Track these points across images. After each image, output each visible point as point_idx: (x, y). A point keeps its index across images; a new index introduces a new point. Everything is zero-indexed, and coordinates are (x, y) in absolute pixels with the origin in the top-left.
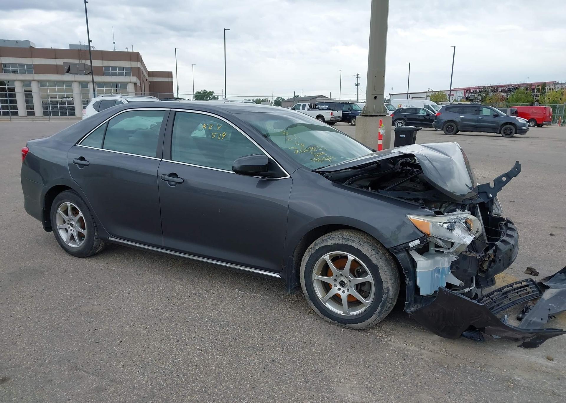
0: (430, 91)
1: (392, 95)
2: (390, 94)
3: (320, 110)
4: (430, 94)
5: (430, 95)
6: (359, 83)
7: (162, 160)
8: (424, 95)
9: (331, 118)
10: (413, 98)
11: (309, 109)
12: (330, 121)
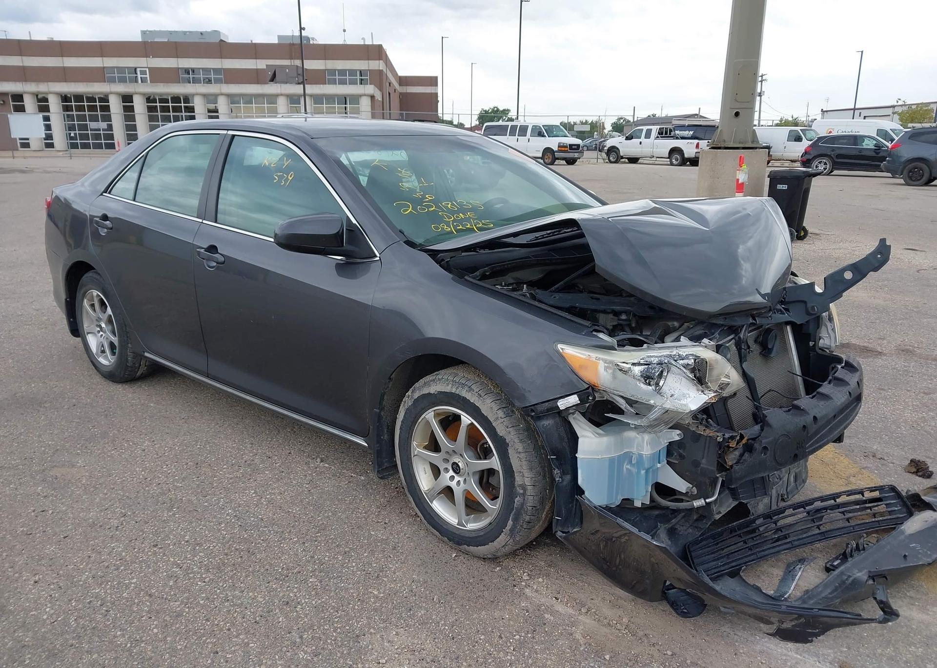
0: (900, 103)
1: (827, 111)
2: (822, 110)
3: (677, 138)
4: (899, 110)
5: (900, 112)
6: (764, 92)
7: (204, 222)
8: (889, 111)
9: (696, 153)
10: (866, 118)
11: (657, 137)
12: (694, 158)
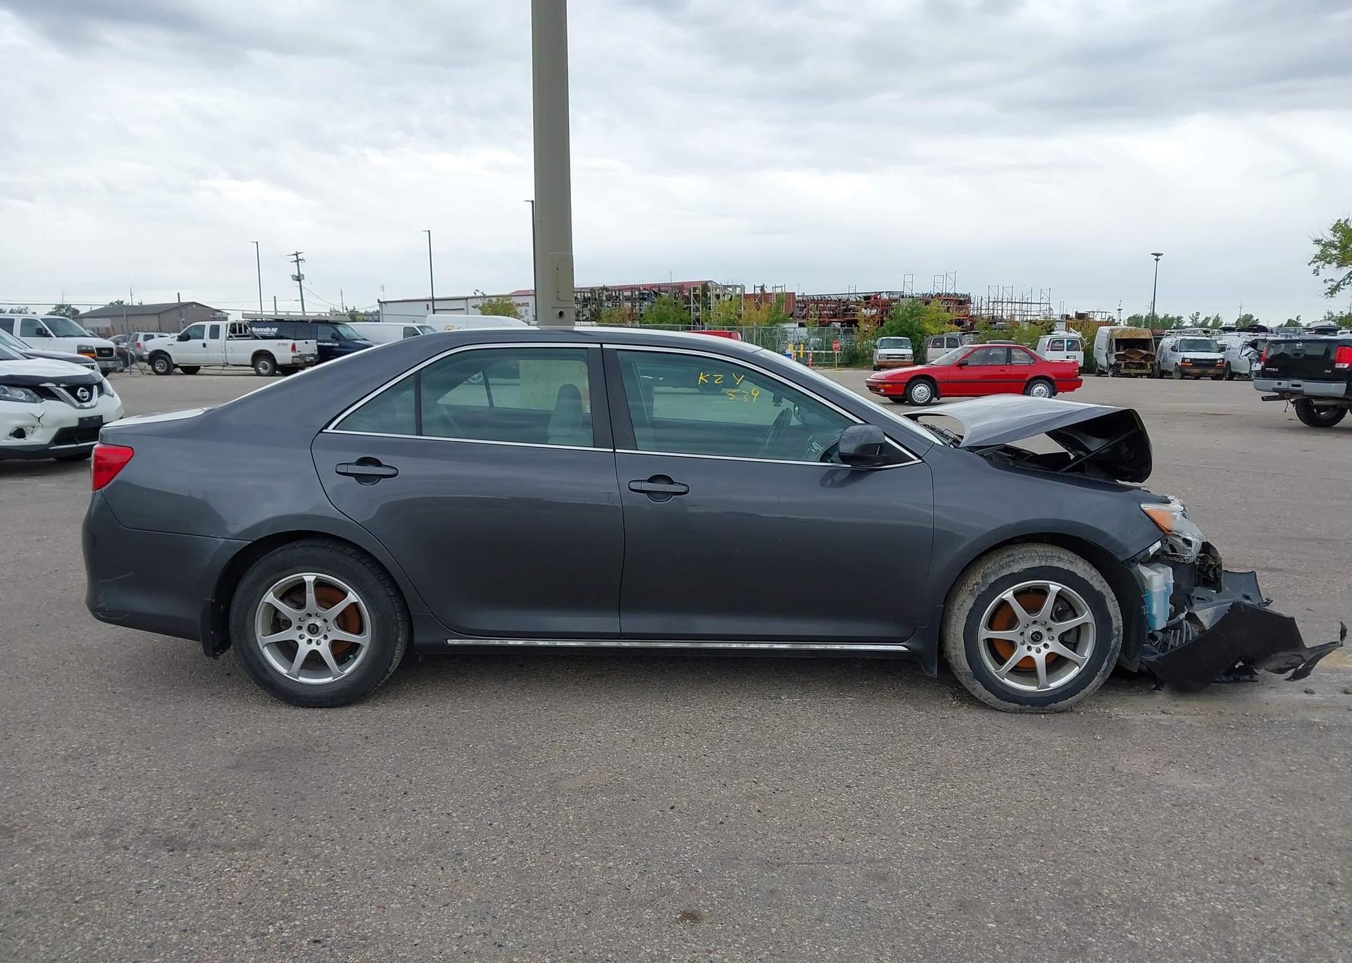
0: (478, 294)
1: (385, 302)
2: (379, 300)
3: (256, 338)
4: (480, 303)
5: (481, 305)
6: (303, 275)
7: (617, 451)
8: (461, 304)
9: (293, 357)
10: (436, 312)
11: (231, 337)
12: (290, 364)
